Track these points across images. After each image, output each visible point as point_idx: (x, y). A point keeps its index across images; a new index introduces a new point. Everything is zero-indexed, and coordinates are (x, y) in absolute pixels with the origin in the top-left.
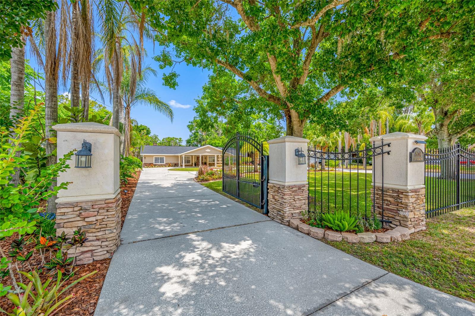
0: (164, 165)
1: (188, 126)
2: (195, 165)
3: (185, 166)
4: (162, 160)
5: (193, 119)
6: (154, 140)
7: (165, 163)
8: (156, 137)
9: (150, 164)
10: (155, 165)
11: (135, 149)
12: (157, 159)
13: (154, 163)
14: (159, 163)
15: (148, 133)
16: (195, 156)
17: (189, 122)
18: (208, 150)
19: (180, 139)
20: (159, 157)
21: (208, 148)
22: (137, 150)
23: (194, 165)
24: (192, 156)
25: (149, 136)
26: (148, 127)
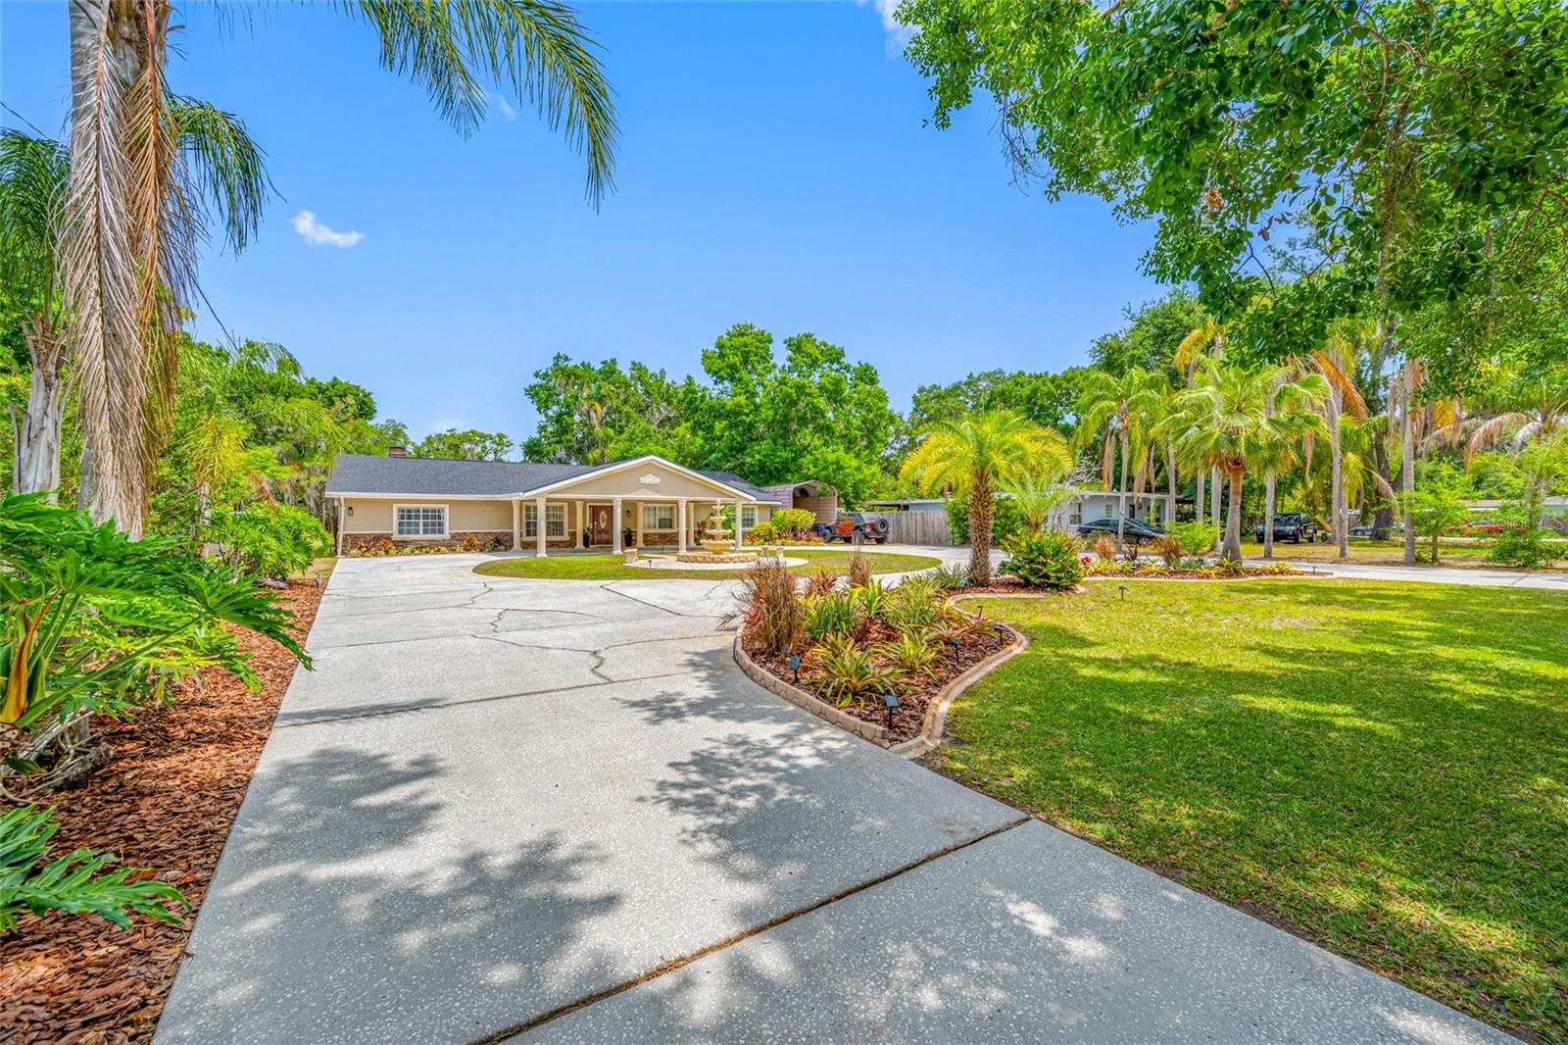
0: (443, 543)
1: (532, 392)
2: (586, 544)
3: (550, 545)
4: (434, 520)
5: (550, 363)
6: (393, 441)
7: (447, 535)
8: (398, 431)
9: (377, 538)
10: (401, 545)
11: (303, 475)
12: (408, 517)
13: (396, 537)
14: (421, 536)
15: (365, 409)
16: (585, 501)
17: (536, 375)
18: (650, 479)
19: (501, 436)
20: (421, 506)
21: (649, 468)
22: (314, 480)
23: (580, 545)
24: (572, 503)
25: (370, 423)
26: (366, 387)
